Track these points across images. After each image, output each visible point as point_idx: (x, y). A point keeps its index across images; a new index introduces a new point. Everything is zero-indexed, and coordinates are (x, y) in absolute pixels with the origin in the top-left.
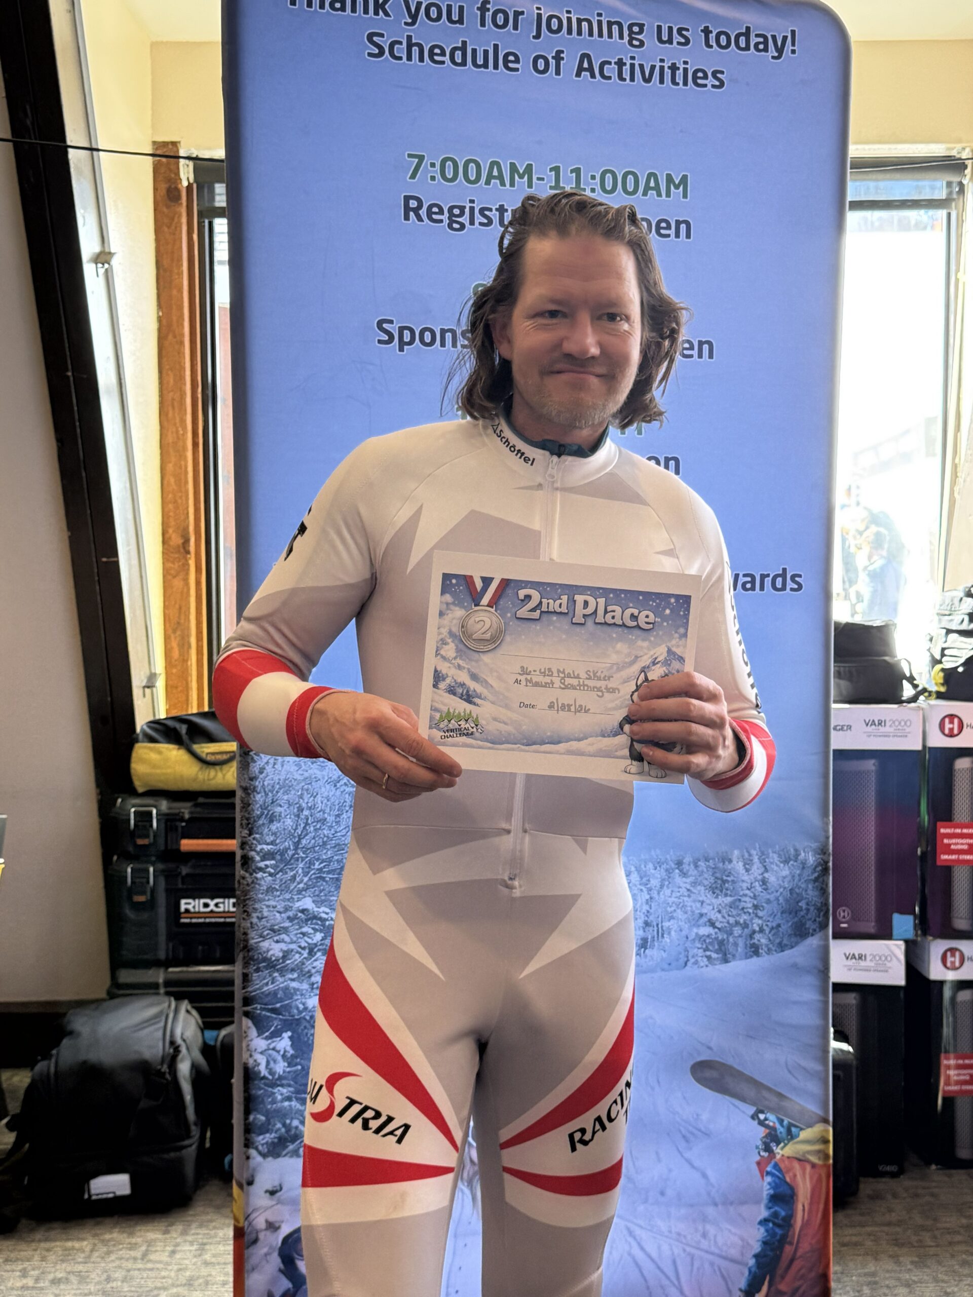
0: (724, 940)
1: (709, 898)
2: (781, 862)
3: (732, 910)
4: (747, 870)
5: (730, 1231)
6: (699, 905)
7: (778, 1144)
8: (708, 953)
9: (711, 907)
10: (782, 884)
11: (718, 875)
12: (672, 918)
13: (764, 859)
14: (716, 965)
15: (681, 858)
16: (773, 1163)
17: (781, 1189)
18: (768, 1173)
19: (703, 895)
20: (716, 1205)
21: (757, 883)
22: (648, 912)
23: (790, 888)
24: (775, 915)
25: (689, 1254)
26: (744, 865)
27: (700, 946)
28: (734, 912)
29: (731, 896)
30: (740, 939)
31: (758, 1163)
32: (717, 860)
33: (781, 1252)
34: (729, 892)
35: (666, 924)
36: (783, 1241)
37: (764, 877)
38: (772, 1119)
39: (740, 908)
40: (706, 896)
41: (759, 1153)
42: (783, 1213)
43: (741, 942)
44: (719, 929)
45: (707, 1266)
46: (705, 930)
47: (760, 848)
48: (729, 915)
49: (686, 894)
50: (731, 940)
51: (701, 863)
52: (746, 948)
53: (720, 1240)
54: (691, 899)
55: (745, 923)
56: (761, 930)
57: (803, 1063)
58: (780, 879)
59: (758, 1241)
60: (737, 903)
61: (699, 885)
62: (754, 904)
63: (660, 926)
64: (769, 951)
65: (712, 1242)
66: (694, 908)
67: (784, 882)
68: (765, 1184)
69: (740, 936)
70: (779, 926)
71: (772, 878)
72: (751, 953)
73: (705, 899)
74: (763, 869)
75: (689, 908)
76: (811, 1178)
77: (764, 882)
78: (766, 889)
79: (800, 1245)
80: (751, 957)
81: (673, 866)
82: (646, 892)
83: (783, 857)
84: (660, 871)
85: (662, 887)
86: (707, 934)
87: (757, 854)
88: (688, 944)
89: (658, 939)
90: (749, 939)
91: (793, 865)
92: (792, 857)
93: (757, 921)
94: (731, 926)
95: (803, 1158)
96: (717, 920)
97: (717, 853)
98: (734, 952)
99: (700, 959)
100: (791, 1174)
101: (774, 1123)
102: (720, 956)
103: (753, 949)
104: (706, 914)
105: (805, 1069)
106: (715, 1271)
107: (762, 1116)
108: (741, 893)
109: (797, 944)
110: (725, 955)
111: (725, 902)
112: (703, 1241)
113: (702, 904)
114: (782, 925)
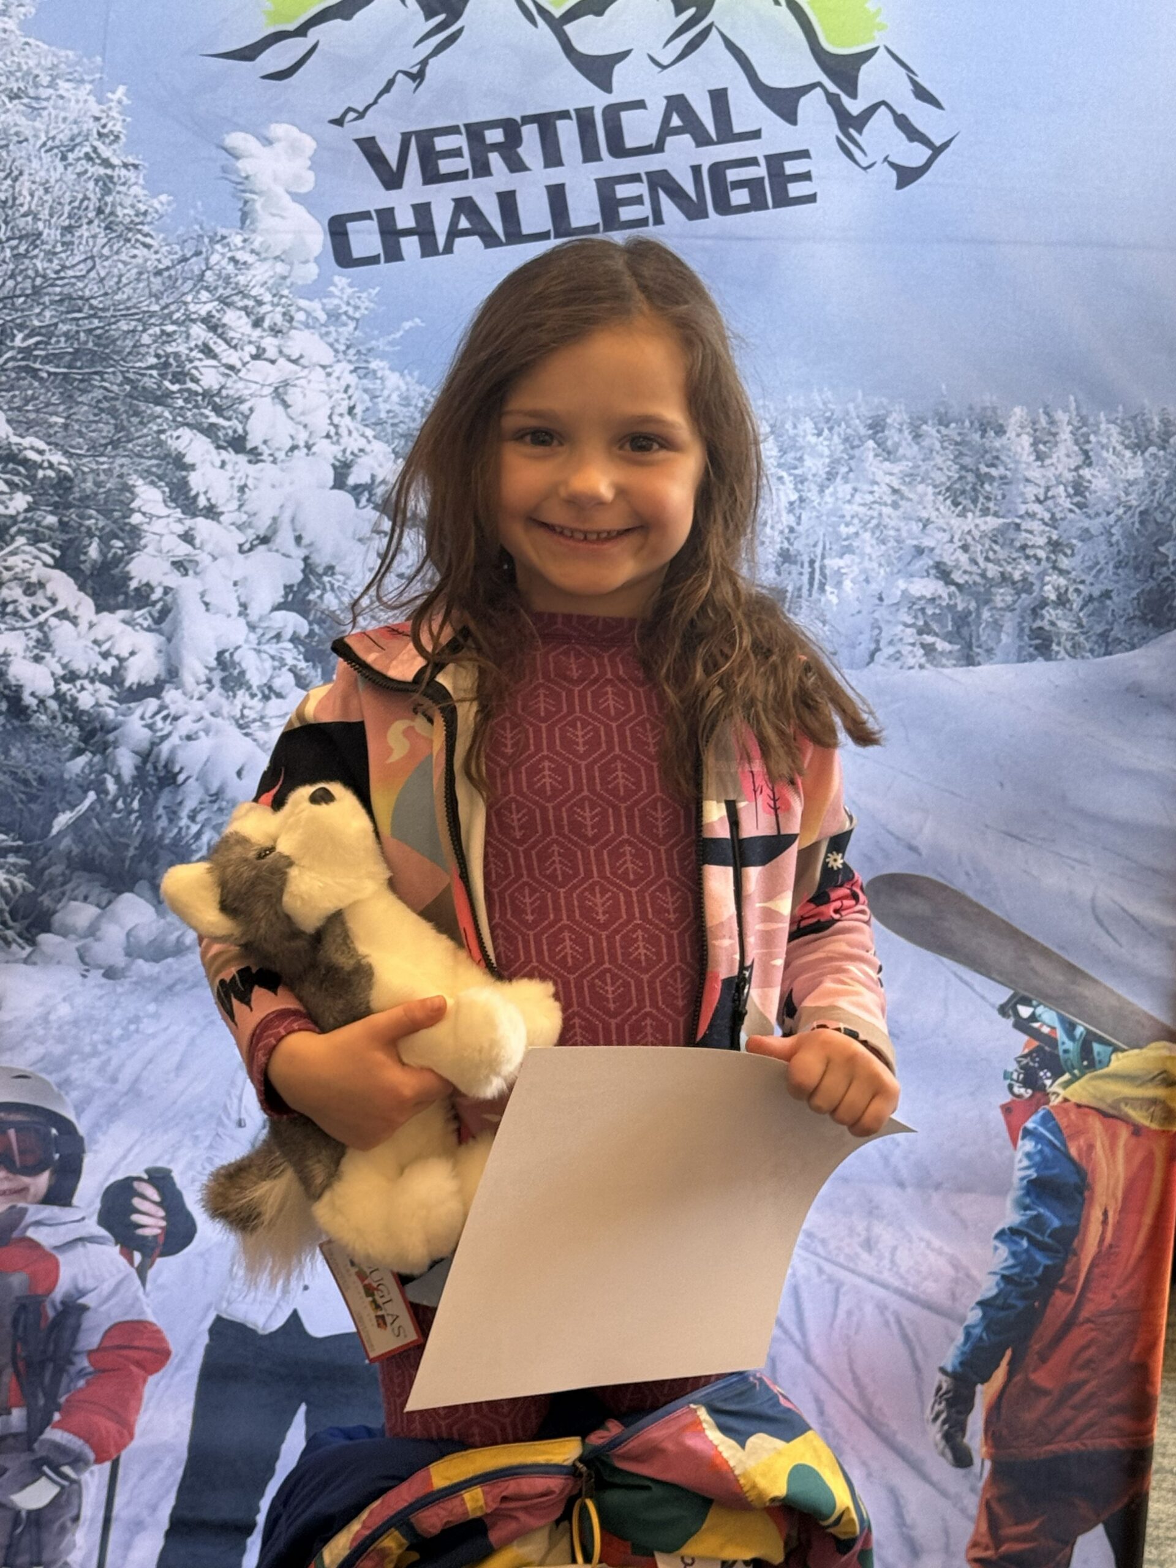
0: (970, 613)
1: (943, 513)
2: (1127, 447)
3: (996, 548)
4: (1040, 457)
5: (929, 1244)
6: (916, 527)
7: (1056, 1075)
8: (929, 639)
9: (946, 537)
10: (1123, 498)
11: (967, 461)
12: (847, 550)
13: (1083, 435)
14: (943, 666)
15: (882, 412)
16: (1041, 1112)
17: (1056, 1171)
18: (1028, 1133)
19: (929, 506)
20: (901, 1185)
21: (1062, 488)
22: (792, 530)
23: (1142, 508)
24: (1100, 571)
25: (830, 1280)
26: (1035, 444)
27: (909, 620)
28: (1002, 554)
29: (996, 514)
30: (1009, 614)
31: (1007, 1109)
32: (967, 423)
33: (1045, 1304)
34: (991, 505)
35: (833, 563)
36: (1050, 1280)
37: (1080, 476)
38: (1048, 1019)
39: (1018, 544)
40: (938, 509)
41: (1010, 1087)
42: (1056, 1223)
43: (1009, 623)
44: (957, 585)
45: (869, 1308)
46: (927, 587)
47: (1078, 408)
48: (987, 559)
49: (889, 499)
50: (986, 614)
51: (928, 429)
52: (1020, 636)
53: (904, 1260)
54: (899, 513)
55: (1024, 580)
56: (1062, 601)
57: (1137, 908)
58: (1121, 485)
59: (994, 1273)
60: (1012, 534)
61: (922, 482)
62: (1050, 538)
63: (817, 565)
64: (1075, 651)
65: (886, 1263)
66: (904, 534)
67: (1127, 494)
68: (1019, 1155)
69: (1010, 608)
70: (1107, 595)
71: (1099, 482)
72: (1031, 650)
73: (934, 515)
74: (1079, 459)
75: (892, 533)
76: (1128, 1159)
77: (1079, 488)
78: (1080, 506)
79: (1090, 1295)
80: (1032, 658)
81: (863, 431)
82: (792, 486)
83: (1133, 434)
84: (830, 440)
85: (831, 476)
86: (929, 596)
87: (1069, 423)
88: (881, 613)
89: (810, 595)
90: (1029, 619)
91: (1154, 456)
92: (1153, 436)
93: (1054, 579)
94: (990, 583)
95: (1111, 1111)
96: (957, 567)
97: (971, 408)
98: (991, 644)
99: (906, 650)
100: (1082, 1141)
101: (1053, 1028)
102: (957, 647)
103: (1038, 641)
104: (932, 550)
105: (1136, 921)
106: (887, 1323)
107: (1025, 1011)
108: (1022, 512)
109: (1145, 639)
110: (970, 646)
111: (983, 527)
112: (864, 1255)
113: (925, 526)
114: (1114, 595)
